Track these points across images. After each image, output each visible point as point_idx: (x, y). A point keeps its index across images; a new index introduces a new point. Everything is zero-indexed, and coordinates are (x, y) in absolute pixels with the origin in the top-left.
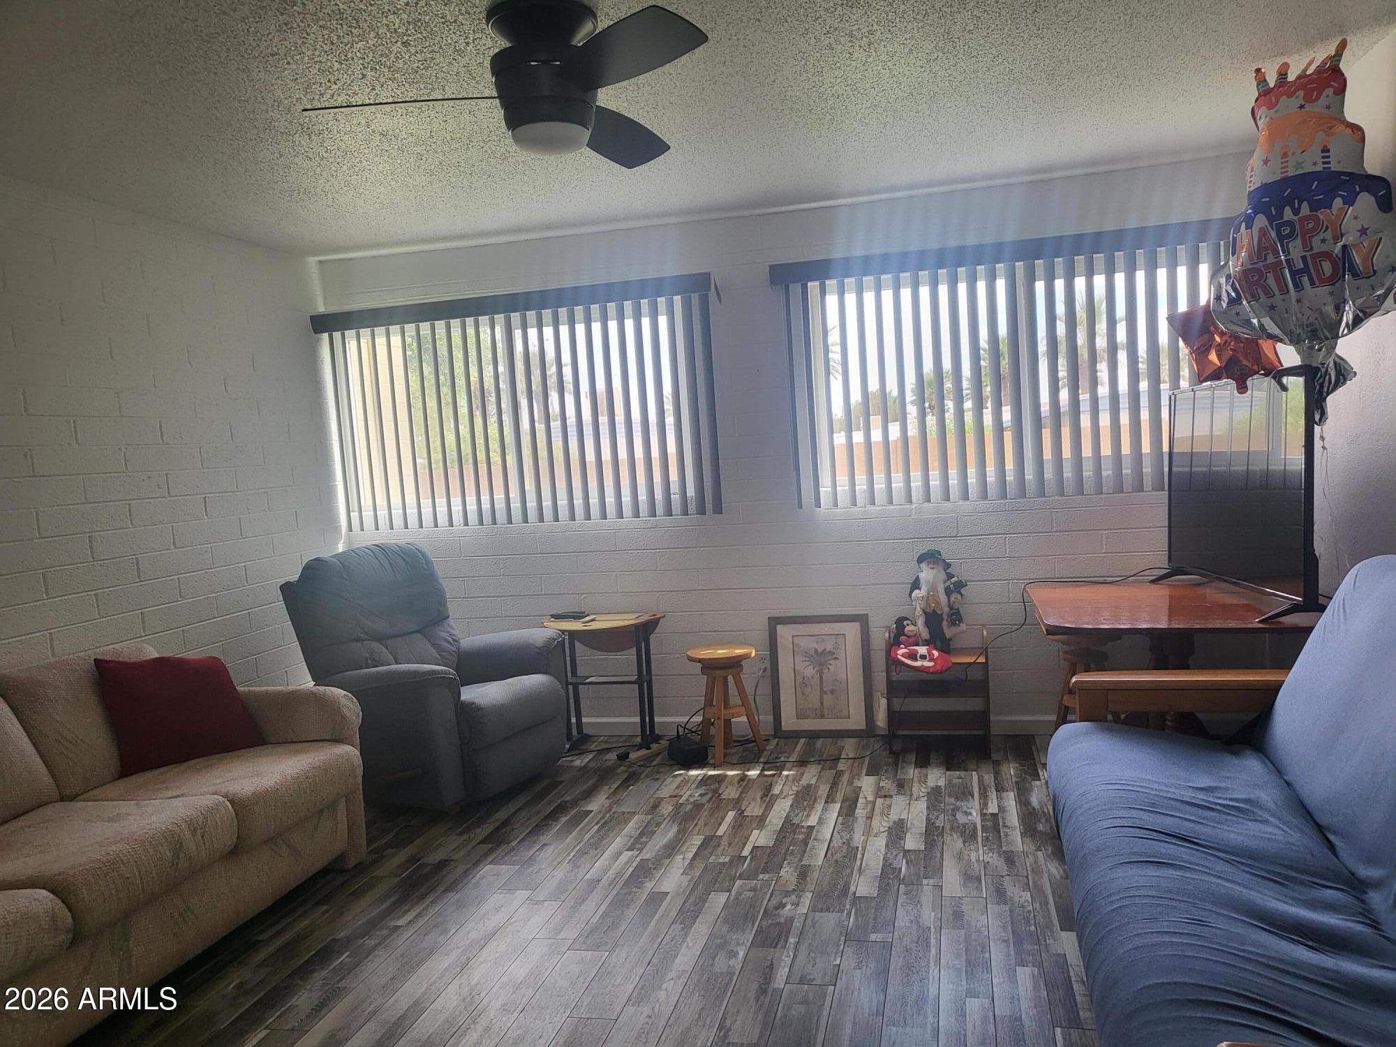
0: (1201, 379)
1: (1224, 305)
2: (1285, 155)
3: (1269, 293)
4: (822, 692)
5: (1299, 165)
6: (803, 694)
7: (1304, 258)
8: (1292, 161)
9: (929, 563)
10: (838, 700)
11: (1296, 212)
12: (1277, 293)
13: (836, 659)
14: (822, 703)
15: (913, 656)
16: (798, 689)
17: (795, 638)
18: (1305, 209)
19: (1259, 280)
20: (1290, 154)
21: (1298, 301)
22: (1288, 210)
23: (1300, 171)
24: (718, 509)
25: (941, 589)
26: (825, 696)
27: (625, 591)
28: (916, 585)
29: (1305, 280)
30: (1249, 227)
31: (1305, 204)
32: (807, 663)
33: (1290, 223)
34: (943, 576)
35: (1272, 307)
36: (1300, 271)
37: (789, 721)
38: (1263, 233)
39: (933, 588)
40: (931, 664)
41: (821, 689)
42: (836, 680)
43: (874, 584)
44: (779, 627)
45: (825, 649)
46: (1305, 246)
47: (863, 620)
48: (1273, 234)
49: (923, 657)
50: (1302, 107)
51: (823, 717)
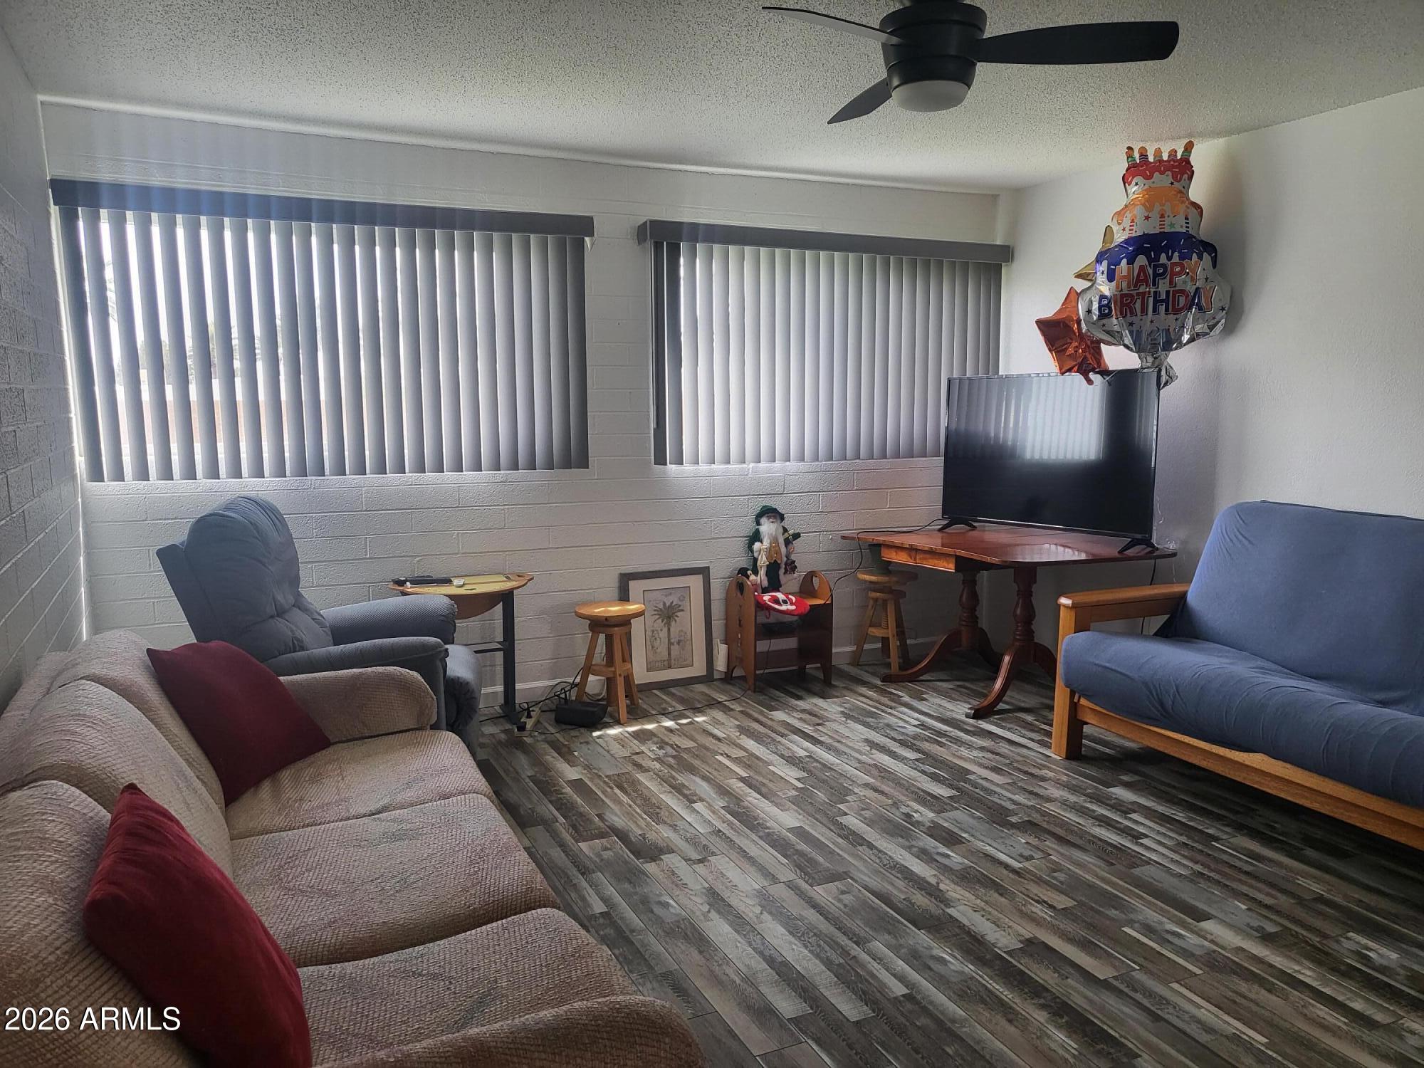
0: (1063, 370)
1: (1095, 318)
2: (1162, 216)
3: (1133, 313)
4: (670, 643)
5: (1172, 225)
6: (653, 647)
7: (1168, 292)
8: (1167, 221)
9: (769, 518)
10: (683, 650)
11: (1169, 258)
12: (1139, 313)
13: (683, 610)
14: (669, 654)
15: (776, 601)
16: (648, 643)
17: (646, 593)
18: (1176, 258)
19: (1130, 302)
20: (1166, 216)
21: (1152, 322)
22: (1163, 256)
23: (1172, 230)
24: (583, 463)
25: (781, 540)
26: (672, 647)
27: (468, 551)
28: (756, 537)
29: (1163, 308)
30: (1130, 262)
31: (1176, 254)
32: (658, 617)
33: (1164, 266)
34: (781, 530)
35: (1131, 324)
36: (1162, 301)
37: (641, 674)
38: (1142, 268)
39: (775, 540)
40: (793, 607)
41: (669, 640)
42: (682, 631)
43: (714, 539)
44: (631, 584)
45: (672, 603)
46: (1171, 282)
47: (704, 572)
48: (1151, 271)
49: (785, 602)
50: (1172, 183)
51: (670, 667)
